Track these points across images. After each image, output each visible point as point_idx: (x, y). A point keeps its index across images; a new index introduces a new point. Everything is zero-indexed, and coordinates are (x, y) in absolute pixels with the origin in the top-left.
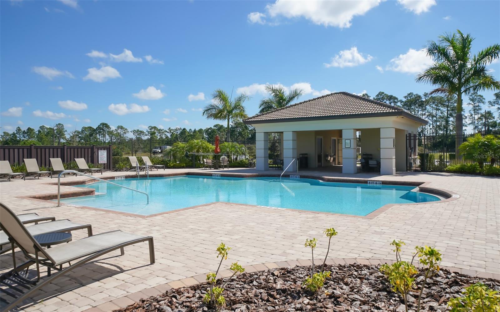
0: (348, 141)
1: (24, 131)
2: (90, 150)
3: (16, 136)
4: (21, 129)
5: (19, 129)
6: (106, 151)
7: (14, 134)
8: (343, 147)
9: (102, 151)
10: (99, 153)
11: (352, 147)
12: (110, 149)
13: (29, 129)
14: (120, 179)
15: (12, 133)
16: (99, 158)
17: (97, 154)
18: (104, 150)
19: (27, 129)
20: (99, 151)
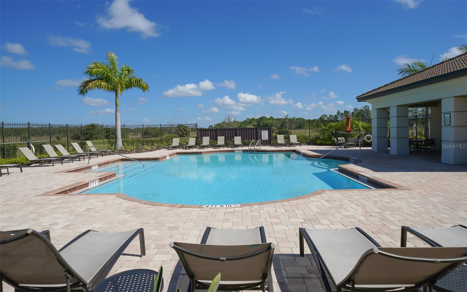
0: (447, 116)
1: (342, 113)
2: (255, 130)
3: (337, 117)
4: (340, 112)
5: (339, 112)
6: (267, 131)
7: (336, 116)
8: (443, 125)
9: (264, 131)
10: (262, 132)
11: (453, 124)
12: (270, 129)
13: (345, 111)
14: (239, 152)
15: (335, 115)
16: (262, 136)
17: (260, 133)
18: (266, 130)
19: (344, 111)
20: (262, 131)
